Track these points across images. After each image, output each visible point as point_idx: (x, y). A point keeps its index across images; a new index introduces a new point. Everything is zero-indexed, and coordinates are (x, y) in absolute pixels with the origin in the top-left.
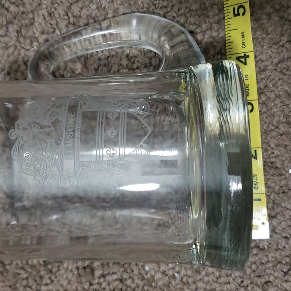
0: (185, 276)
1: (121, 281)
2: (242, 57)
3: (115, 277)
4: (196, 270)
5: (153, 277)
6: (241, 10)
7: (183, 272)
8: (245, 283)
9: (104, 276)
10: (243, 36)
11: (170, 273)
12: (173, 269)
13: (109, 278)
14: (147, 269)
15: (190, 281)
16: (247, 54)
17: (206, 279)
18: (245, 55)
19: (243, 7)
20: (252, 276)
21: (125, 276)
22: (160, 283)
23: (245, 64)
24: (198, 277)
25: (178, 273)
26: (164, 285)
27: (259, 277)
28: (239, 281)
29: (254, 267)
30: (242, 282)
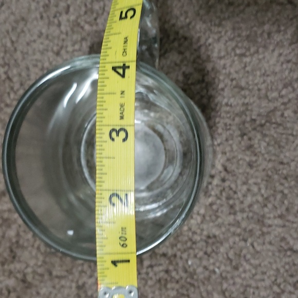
0: (223, 271)
1: (167, 271)
2: (120, 67)
3: (161, 268)
4: (234, 266)
5: (195, 270)
6: (130, 13)
7: (223, 268)
8: (278, 281)
9: (151, 266)
10: (126, 42)
11: (211, 268)
12: (214, 264)
13: (156, 269)
14: (190, 263)
15: (229, 276)
16: (127, 64)
17: (243, 275)
18: (124, 65)
19: (135, 11)
20: (285, 274)
21: (171, 268)
22: (201, 277)
23: (123, 76)
24: (236, 273)
25: (219, 268)
26: (205, 278)
27: (292, 276)
28: (273, 279)
29: (287, 267)
30: (276, 280)
